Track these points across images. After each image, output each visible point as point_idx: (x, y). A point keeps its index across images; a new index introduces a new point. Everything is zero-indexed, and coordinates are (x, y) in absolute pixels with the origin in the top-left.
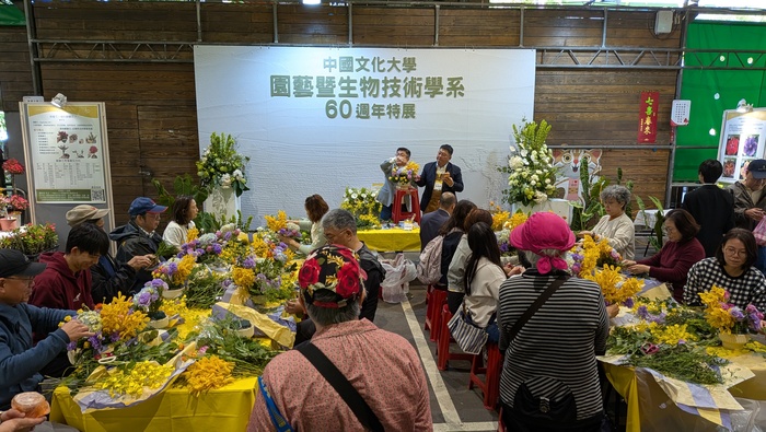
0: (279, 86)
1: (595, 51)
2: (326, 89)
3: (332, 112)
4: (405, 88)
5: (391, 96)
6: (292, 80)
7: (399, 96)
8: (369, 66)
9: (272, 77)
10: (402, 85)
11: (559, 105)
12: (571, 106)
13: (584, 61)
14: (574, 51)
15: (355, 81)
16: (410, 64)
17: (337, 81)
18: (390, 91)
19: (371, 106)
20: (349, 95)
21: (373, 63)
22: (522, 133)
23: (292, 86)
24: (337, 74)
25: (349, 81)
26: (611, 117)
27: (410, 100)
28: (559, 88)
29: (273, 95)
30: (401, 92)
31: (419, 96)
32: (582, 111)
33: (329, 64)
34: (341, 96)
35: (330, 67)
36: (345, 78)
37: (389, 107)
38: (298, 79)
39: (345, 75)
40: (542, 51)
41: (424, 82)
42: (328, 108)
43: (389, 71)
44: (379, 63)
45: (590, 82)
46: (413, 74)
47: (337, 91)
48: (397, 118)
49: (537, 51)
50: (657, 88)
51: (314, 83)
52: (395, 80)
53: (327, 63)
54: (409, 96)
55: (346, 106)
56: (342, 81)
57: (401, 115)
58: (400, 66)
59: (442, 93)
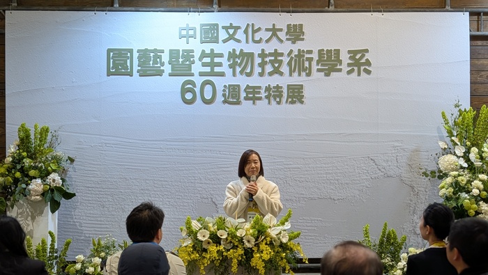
0: (118, 63)
2: (181, 64)
3: (189, 96)
4: (289, 64)
5: (271, 74)
6: (136, 55)
7: (281, 74)
8: (240, 35)
9: (109, 51)
10: (286, 59)
15: (221, 56)
16: (296, 33)
17: (197, 55)
18: (269, 68)
19: (243, 88)
20: (212, 74)
21: (246, 32)
22: (456, 124)
23: (136, 62)
24: (197, 46)
25: (213, 55)
27: (296, 80)
29: (109, 74)
30: (285, 69)
31: (308, 75)
33: (186, 34)
34: (201, 74)
35: (188, 37)
36: (208, 51)
37: (268, 89)
38: (144, 54)
39: (207, 48)
41: (315, 56)
42: (184, 91)
43: (267, 41)
44: (254, 32)
46: (300, 45)
47: (197, 68)
48: (279, 103)
51: (165, 58)
52: (276, 54)
53: (184, 33)
54: (296, 74)
55: (208, 88)
56: (204, 55)
57: (284, 100)
58: (282, 35)
59: (340, 70)
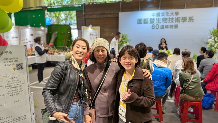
0: (140, 21)
2: (152, 21)
4: (175, 20)
6: (143, 20)
7: (173, 22)
8: (165, 15)
9: (138, 19)
10: (174, 19)
15: (160, 19)
16: (177, 14)
17: (155, 19)
18: (171, 21)
19: (165, 25)
20: (158, 23)
21: (166, 14)
22: (213, 32)
24: (155, 17)
25: (159, 19)
27: (177, 23)
29: (138, 24)
30: (174, 21)
31: (179, 22)
33: (153, 15)
35: (154, 15)
36: (158, 18)
37: (170, 26)
38: (145, 20)
39: (158, 17)
41: (181, 18)
42: (152, 26)
43: (171, 15)
44: (168, 14)
46: (178, 16)
47: (155, 22)
48: (172, 28)
51: (149, 20)
52: (172, 18)
54: (176, 22)
55: (157, 26)
56: (157, 19)
57: (174, 28)
58: (174, 14)
59: (186, 21)
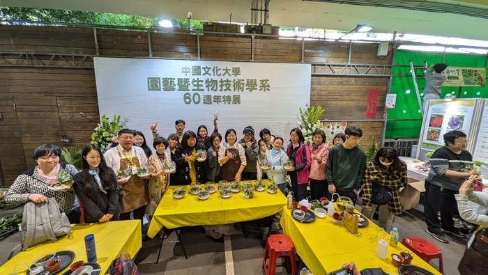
0: (153, 84)
1: (344, 66)
2: (183, 85)
3: (188, 100)
4: (234, 86)
5: (225, 90)
6: (162, 81)
7: (230, 90)
8: (211, 72)
9: (148, 78)
10: (232, 84)
11: (324, 97)
12: (330, 97)
13: (338, 71)
14: (333, 65)
15: (202, 81)
16: (237, 72)
17: (191, 81)
18: (224, 88)
19: (212, 97)
20: (198, 90)
21: (213, 70)
22: (305, 113)
23: (162, 84)
24: (191, 77)
25: (198, 81)
26: (353, 103)
27: (237, 93)
28: (324, 87)
29: (149, 90)
30: (232, 88)
31: (242, 91)
32: (337, 100)
34: (193, 90)
35: (186, 72)
36: (196, 79)
37: (224, 97)
38: (165, 80)
39: (196, 77)
40: (315, 65)
41: (245, 82)
42: (185, 98)
43: (224, 75)
44: (217, 70)
45: (341, 83)
46: (238, 77)
47: (191, 87)
48: (229, 103)
49: (312, 65)
50: (377, 87)
51: (176, 82)
52: (228, 81)
53: (184, 70)
54: (237, 90)
55: (196, 97)
56: (194, 81)
57: (231, 102)
58: (230, 72)
59: (256, 89)
